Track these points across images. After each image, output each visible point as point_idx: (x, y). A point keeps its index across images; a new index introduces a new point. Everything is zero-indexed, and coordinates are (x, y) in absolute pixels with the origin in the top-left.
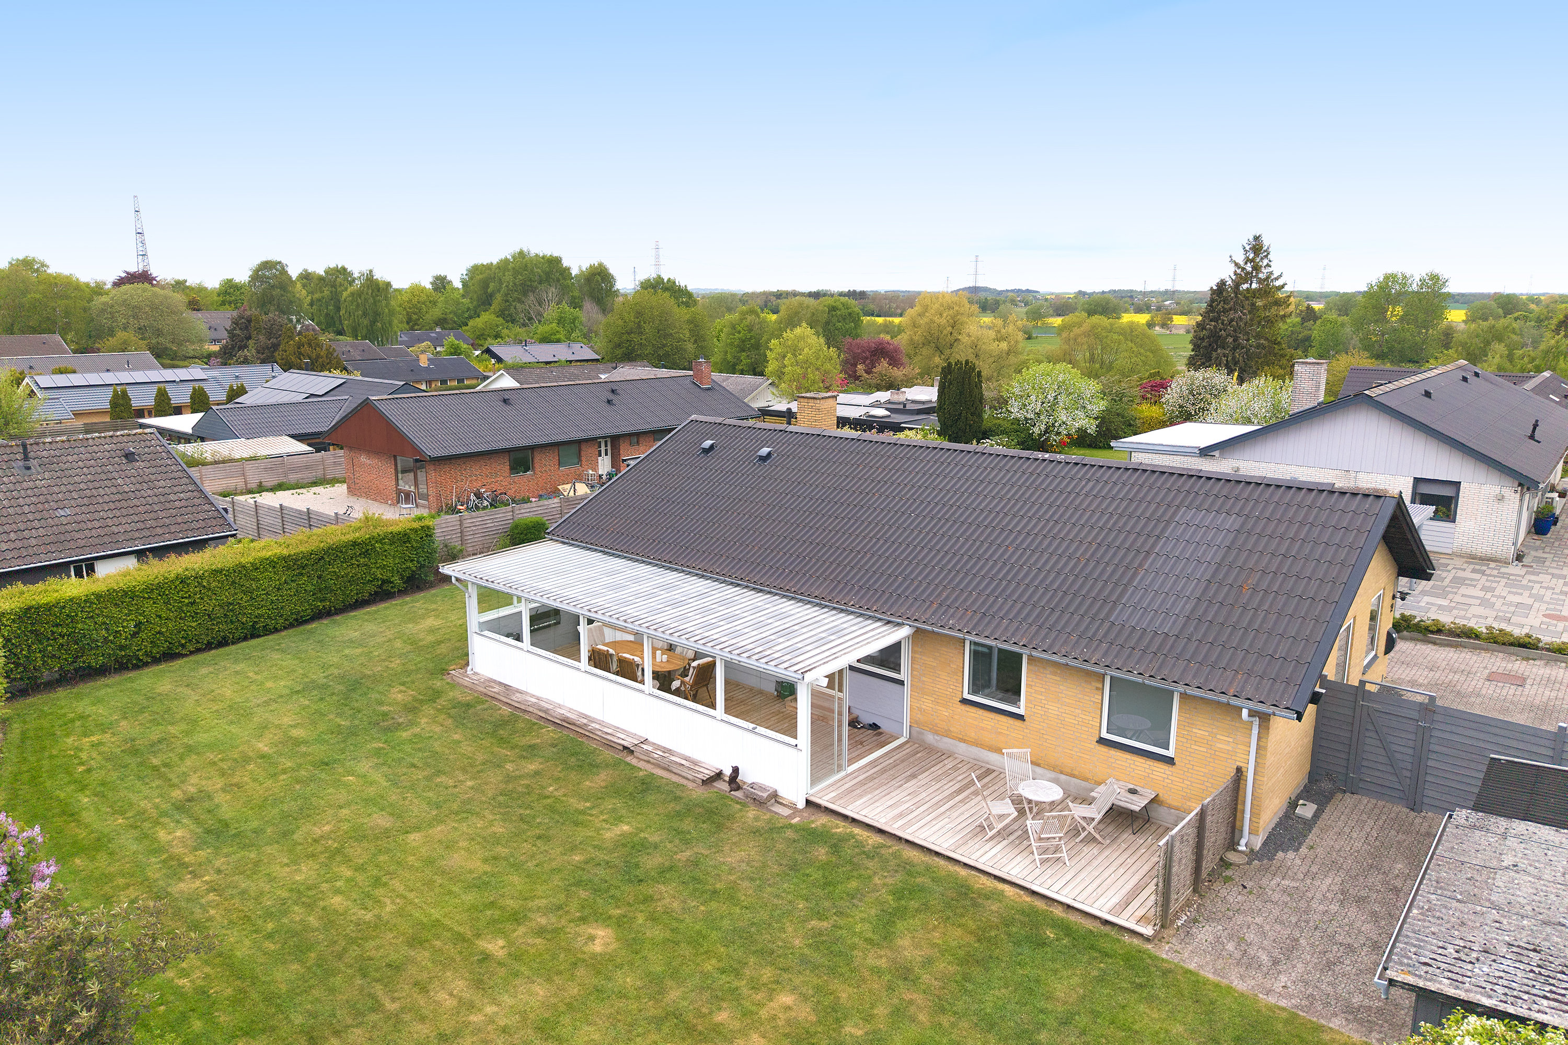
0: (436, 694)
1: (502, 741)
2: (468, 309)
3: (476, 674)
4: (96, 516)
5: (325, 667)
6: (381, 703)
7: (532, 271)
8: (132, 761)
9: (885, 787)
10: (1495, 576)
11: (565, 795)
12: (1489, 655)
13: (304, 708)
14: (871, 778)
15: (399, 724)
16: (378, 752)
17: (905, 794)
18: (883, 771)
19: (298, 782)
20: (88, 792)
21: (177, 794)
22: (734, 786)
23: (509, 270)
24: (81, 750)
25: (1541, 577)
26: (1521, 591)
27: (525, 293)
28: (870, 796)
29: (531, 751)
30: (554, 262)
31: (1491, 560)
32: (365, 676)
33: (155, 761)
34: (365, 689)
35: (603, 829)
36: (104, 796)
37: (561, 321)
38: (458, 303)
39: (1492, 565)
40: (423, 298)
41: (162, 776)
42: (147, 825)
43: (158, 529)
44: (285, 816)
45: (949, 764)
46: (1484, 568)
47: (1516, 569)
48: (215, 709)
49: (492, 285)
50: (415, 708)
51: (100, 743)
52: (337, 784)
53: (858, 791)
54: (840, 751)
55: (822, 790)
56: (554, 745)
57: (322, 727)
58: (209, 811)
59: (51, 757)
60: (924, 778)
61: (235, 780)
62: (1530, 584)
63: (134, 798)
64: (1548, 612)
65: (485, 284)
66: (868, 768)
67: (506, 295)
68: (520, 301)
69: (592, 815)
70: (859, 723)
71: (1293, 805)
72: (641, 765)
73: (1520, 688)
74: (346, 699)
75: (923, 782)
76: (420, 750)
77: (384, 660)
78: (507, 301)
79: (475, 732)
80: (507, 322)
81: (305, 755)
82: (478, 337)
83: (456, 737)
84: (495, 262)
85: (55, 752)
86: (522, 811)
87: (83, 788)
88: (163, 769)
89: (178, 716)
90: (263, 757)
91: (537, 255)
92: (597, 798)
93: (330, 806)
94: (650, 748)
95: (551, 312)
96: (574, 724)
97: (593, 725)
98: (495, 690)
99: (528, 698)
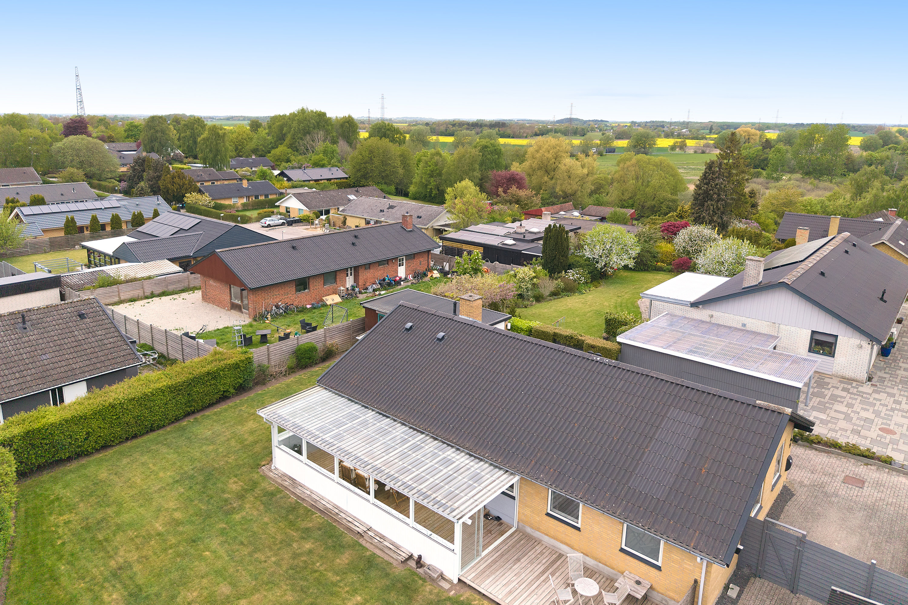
0: (255, 484)
1: (292, 524)
2: (271, 142)
3: (276, 469)
4: (64, 358)
5: (192, 460)
6: (224, 492)
7: (309, 121)
8: (87, 536)
9: (502, 569)
10: (855, 394)
11: (325, 570)
12: (846, 460)
13: (181, 494)
14: (494, 562)
15: (234, 508)
16: (223, 532)
17: (513, 574)
18: (502, 555)
19: (179, 555)
20: (64, 562)
21: (113, 563)
22: (419, 565)
23: (295, 120)
24: (59, 526)
25: (883, 396)
26: (868, 407)
27: (305, 135)
28: (494, 576)
29: (306, 533)
30: (322, 115)
31: (853, 380)
32: (215, 469)
33: (100, 537)
34: (215, 480)
35: (347, 599)
36: (73, 565)
37: (325, 152)
38: (265, 139)
39: (854, 384)
40: (245, 136)
41: (104, 549)
42: (97, 588)
43: (98, 364)
44: (172, 583)
45: (539, 549)
46: (849, 387)
47: (867, 388)
48: (131, 494)
49: (285, 129)
50: (243, 496)
51: (69, 522)
52: (200, 557)
53: (487, 572)
54: (478, 538)
55: (467, 572)
56: (319, 529)
57: (191, 512)
58: (131, 578)
59: (43, 532)
60: (524, 561)
61: (144, 553)
62: (875, 402)
63: (90, 566)
64: (883, 426)
65: (281, 128)
66: (493, 553)
67: (294, 135)
68: (301, 139)
69: (340, 587)
70: (489, 515)
71: (726, 588)
72: (368, 545)
73: (861, 490)
74: (204, 487)
75: (523, 565)
76: (245, 530)
77: (225, 456)
78: (294, 139)
79: (276, 516)
80: (294, 151)
81: (181, 533)
82: (277, 160)
83: (266, 520)
84: (288, 114)
85: (44, 528)
86: (302, 583)
87: (61, 558)
88: (104, 544)
89: (111, 499)
90: (159, 534)
91: (312, 111)
92: (343, 573)
93: (197, 576)
94: (373, 535)
95: (320, 146)
96: (331, 513)
97: (341, 514)
98: (287, 483)
99: (305, 491)
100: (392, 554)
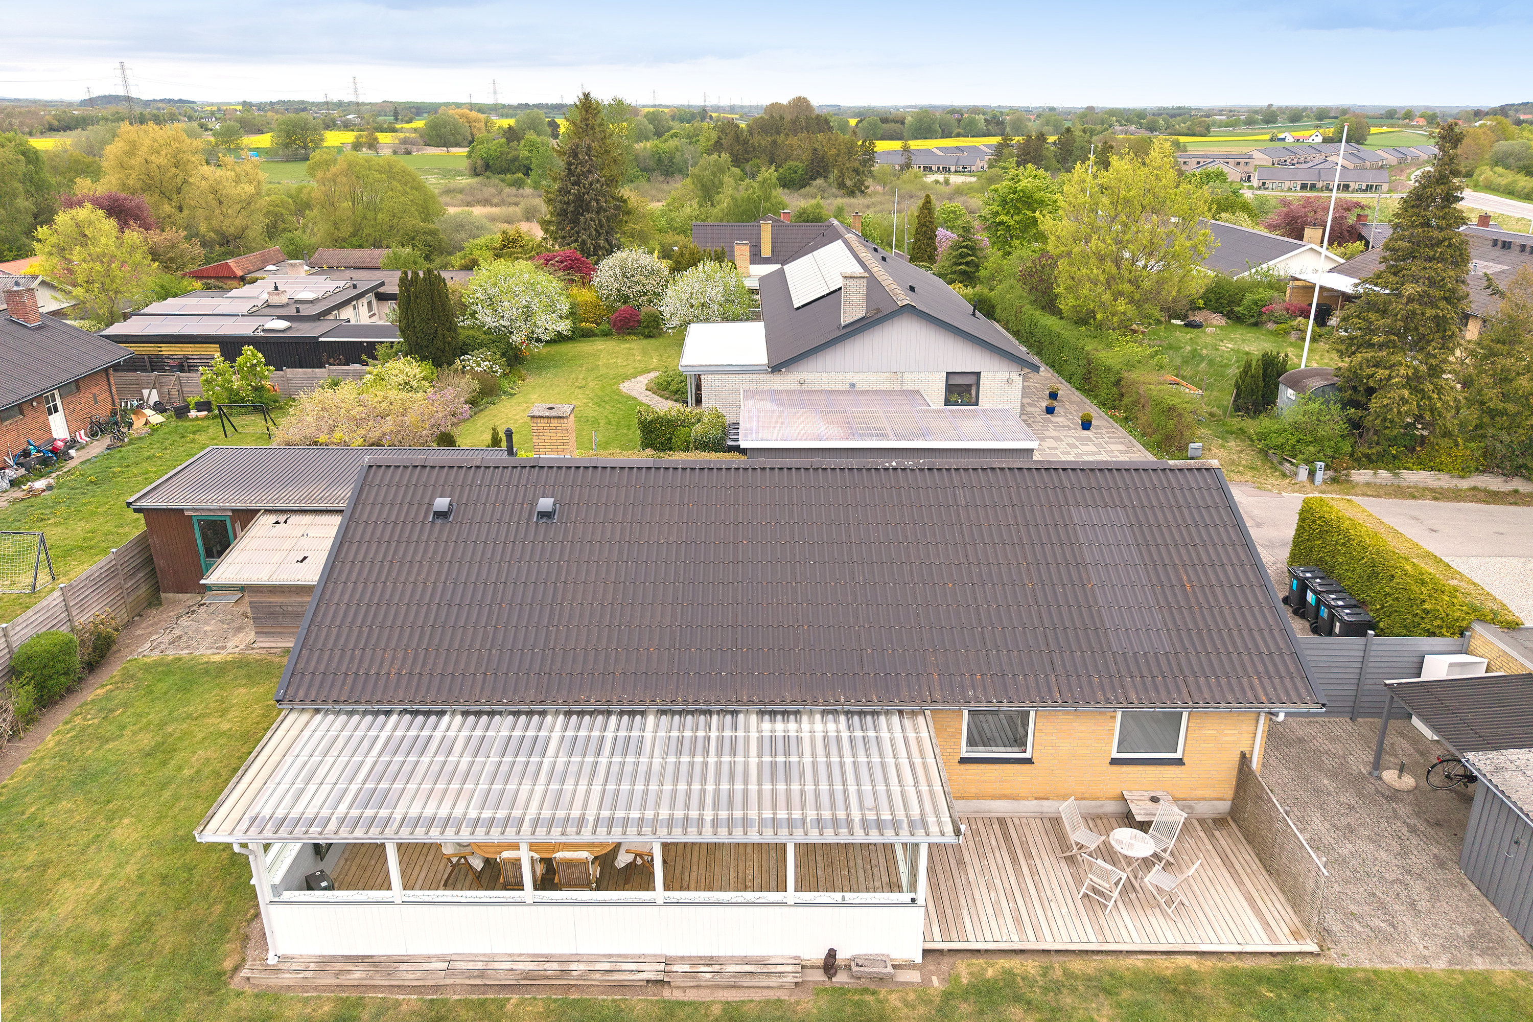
3: (289, 958)
17: (983, 890)
53: (949, 912)
55: (924, 930)
94: (685, 968)
96: (547, 978)
97: (573, 966)
98: (357, 975)
99: (426, 966)
100: (765, 982)
